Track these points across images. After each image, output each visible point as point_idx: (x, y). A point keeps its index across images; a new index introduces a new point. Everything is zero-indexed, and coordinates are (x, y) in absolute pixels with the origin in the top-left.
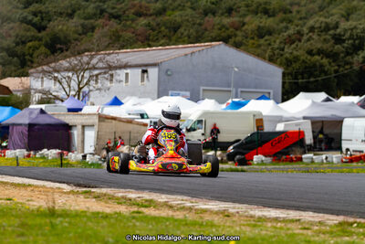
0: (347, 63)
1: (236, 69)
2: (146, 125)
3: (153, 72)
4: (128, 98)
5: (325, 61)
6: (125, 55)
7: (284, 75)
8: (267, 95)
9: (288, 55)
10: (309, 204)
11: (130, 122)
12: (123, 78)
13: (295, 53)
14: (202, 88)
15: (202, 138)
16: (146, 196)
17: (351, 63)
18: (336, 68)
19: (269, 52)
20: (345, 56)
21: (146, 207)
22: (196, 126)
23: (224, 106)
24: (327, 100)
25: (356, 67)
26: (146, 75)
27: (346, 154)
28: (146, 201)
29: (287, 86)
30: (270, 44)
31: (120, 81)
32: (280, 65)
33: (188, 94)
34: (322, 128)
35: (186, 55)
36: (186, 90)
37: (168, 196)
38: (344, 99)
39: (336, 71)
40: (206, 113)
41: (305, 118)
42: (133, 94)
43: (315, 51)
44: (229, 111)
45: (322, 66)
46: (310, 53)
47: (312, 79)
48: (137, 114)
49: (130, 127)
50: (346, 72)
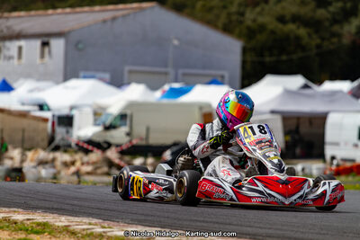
0: (334, 35)
1: (176, 42)
2: (46, 120)
3: (58, 45)
4: (21, 81)
5: (302, 32)
6: (18, 20)
7: (245, 51)
8: (219, 79)
9: (249, 23)
10: (270, 231)
11: (24, 115)
12: (14, 52)
13: (261, 20)
14: (127, 68)
15: (127, 139)
16: (39, 217)
17: (339, 36)
18: (318, 41)
19: (223, 19)
20: (331, 25)
21: (37, 233)
22: (118, 122)
23: (158, 94)
24: (306, 87)
25: (346, 41)
26: (46, 50)
27: (332, 164)
28: (39, 224)
29: (248, 66)
30: (225, 7)
31: (10, 58)
32: (239, 37)
33: (107, 76)
34: (298, 127)
35: (104, 21)
36: (104, 71)
37: (71, 218)
38: (329, 86)
39: (318, 46)
40: (131, 105)
41: (273, 112)
42: (28, 76)
43: (288, 17)
44: (166, 101)
45: (298, 38)
46: (282, 19)
47: (284, 57)
48: (34, 105)
49: (24, 122)
50: (332, 47)
